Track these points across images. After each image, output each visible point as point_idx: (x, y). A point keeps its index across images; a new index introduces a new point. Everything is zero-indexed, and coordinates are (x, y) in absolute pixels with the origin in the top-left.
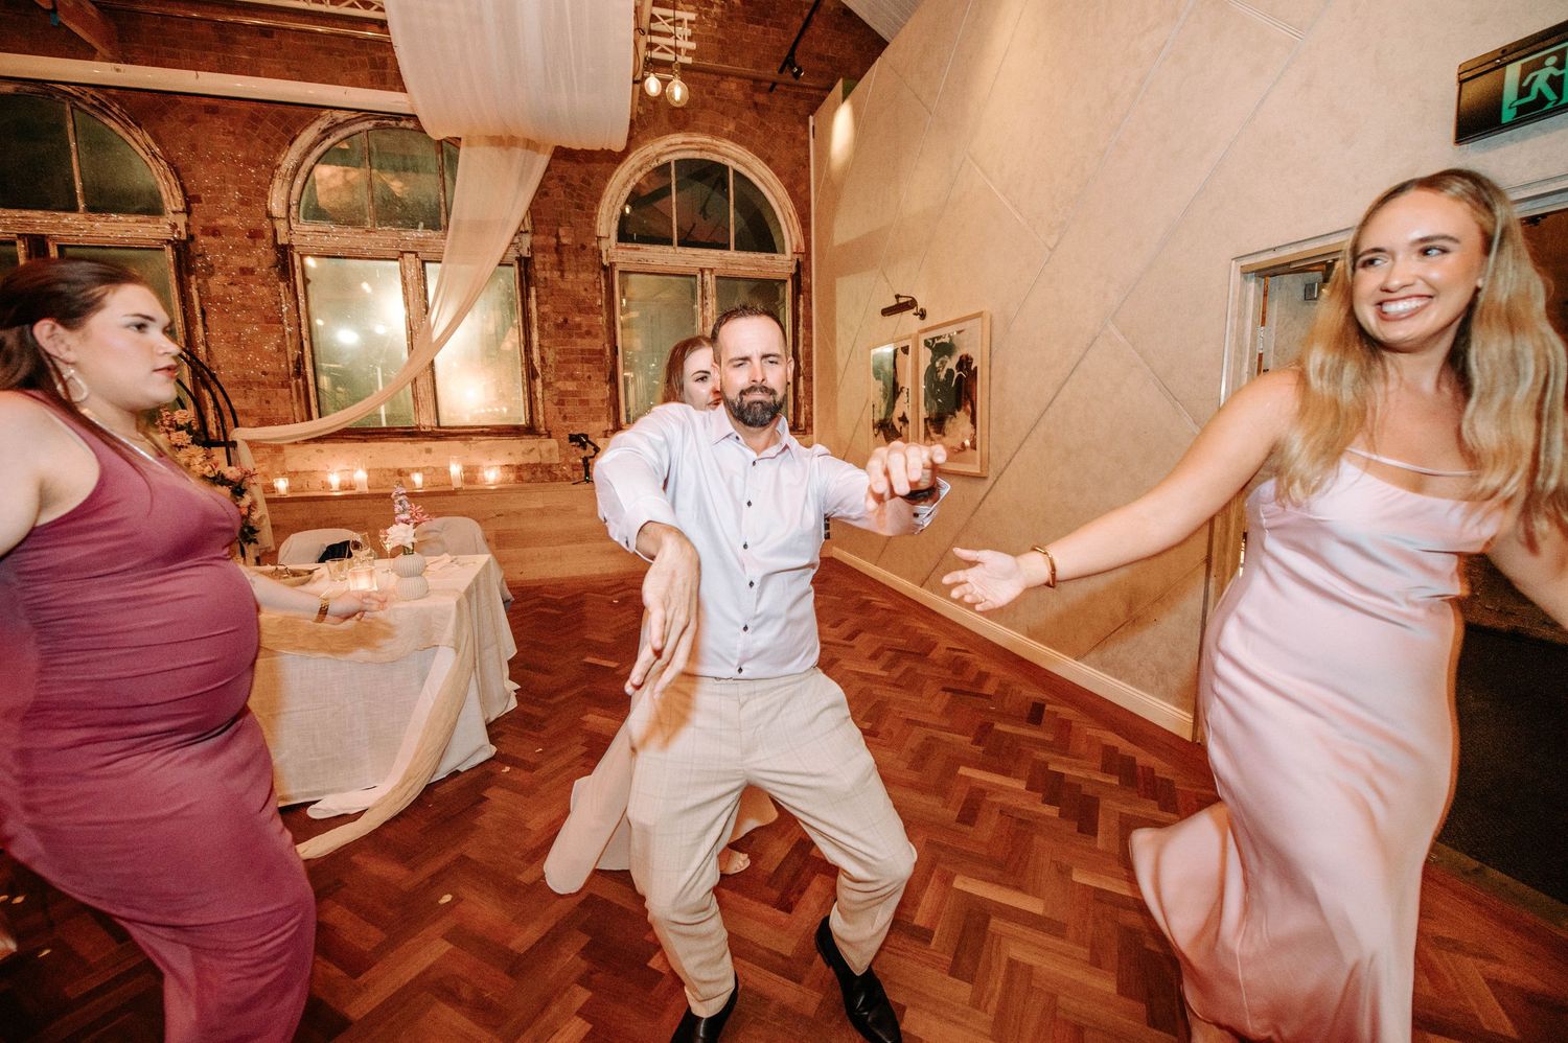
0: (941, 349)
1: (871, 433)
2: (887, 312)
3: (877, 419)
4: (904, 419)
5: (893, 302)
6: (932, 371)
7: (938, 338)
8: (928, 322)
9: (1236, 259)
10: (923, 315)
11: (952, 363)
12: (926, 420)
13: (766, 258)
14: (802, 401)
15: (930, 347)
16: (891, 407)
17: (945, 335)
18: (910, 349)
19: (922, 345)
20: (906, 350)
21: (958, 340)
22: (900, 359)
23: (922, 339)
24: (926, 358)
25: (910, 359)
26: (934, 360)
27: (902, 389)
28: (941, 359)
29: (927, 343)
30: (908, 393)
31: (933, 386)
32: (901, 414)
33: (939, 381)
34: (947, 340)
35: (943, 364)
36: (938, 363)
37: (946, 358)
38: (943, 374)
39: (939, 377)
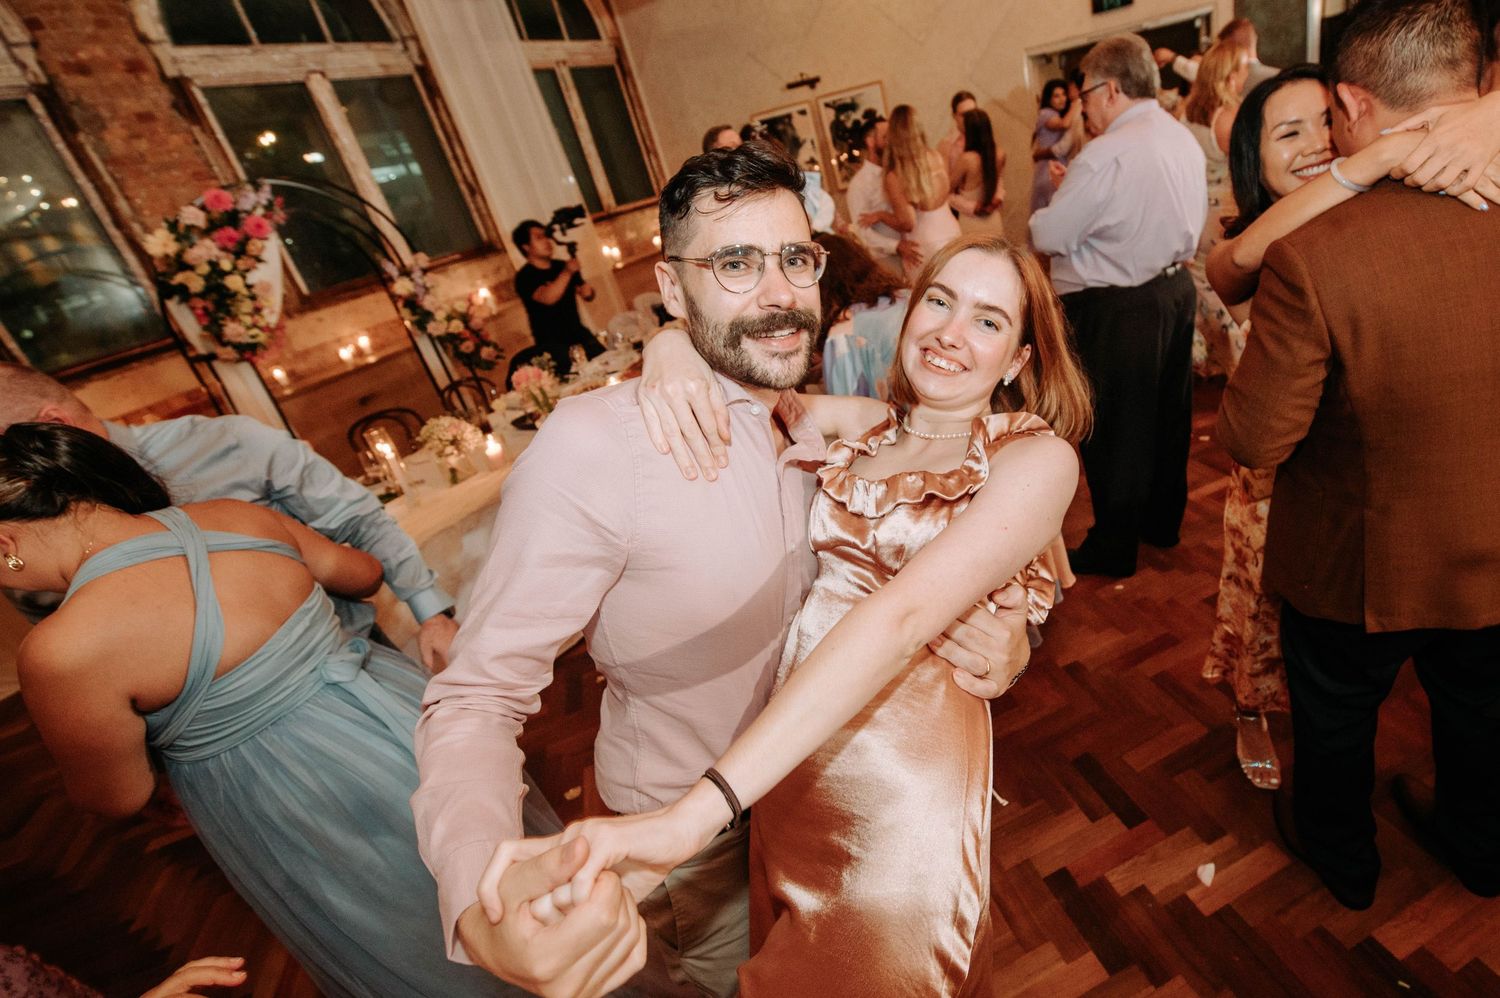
0: (843, 108)
2: (791, 86)
6: (837, 126)
7: (840, 100)
8: (823, 92)
10: (812, 86)
11: (858, 115)
13: (593, 45)
15: (832, 107)
17: (846, 98)
18: (808, 111)
19: (822, 107)
20: (803, 113)
21: (858, 101)
22: (797, 121)
23: (821, 103)
24: (829, 116)
25: (809, 117)
26: (837, 117)
27: (804, 141)
28: (846, 114)
29: (827, 105)
30: (812, 142)
31: (840, 133)
32: (807, 158)
33: (846, 130)
34: (848, 101)
35: (848, 117)
36: (842, 118)
37: (850, 112)
38: (849, 124)
39: (845, 128)
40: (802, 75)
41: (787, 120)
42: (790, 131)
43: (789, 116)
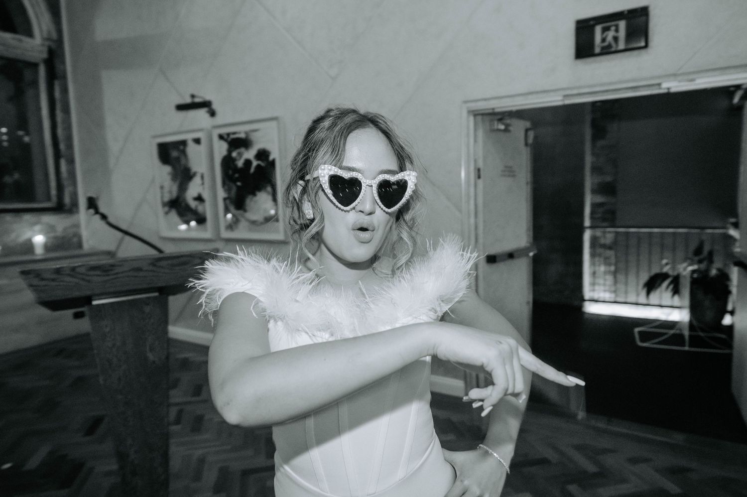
0: (238, 143)
1: (161, 210)
2: (181, 107)
3: (167, 198)
4: (199, 199)
5: (188, 100)
6: (228, 162)
7: (234, 133)
8: (219, 120)
9: (466, 102)
10: (213, 114)
11: (250, 154)
12: (225, 199)
13: (14, 39)
14: (65, 182)
15: (226, 140)
16: (183, 188)
17: (241, 132)
18: (203, 141)
19: (216, 139)
20: (197, 141)
21: (254, 137)
22: (191, 148)
23: (216, 133)
24: (221, 149)
25: (202, 148)
26: (230, 151)
27: (195, 174)
28: (238, 151)
29: (221, 137)
30: (202, 177)
31: (230, 172)
32: (195, 195)
33: (236, 170)
34: (243, 136)
35: (240, 155)
36: (234, 154)
37: (242, 150)
38: (240, 163)
39: (236, 166)
40: (193, 96)
41: (182, 147)
42: (183, 161)
43: (184, 143)
